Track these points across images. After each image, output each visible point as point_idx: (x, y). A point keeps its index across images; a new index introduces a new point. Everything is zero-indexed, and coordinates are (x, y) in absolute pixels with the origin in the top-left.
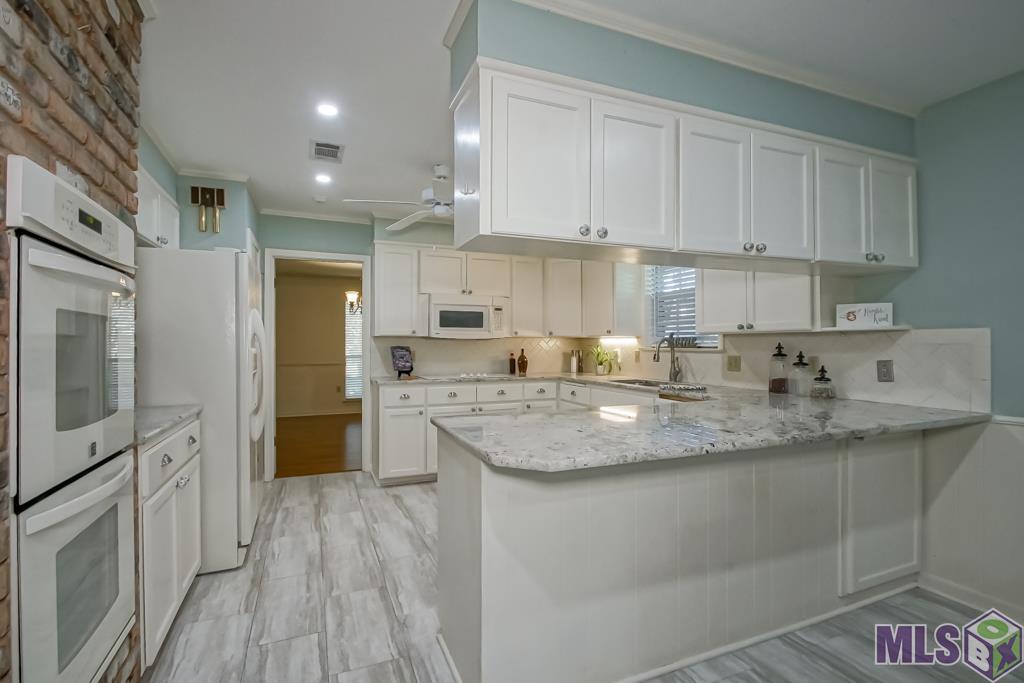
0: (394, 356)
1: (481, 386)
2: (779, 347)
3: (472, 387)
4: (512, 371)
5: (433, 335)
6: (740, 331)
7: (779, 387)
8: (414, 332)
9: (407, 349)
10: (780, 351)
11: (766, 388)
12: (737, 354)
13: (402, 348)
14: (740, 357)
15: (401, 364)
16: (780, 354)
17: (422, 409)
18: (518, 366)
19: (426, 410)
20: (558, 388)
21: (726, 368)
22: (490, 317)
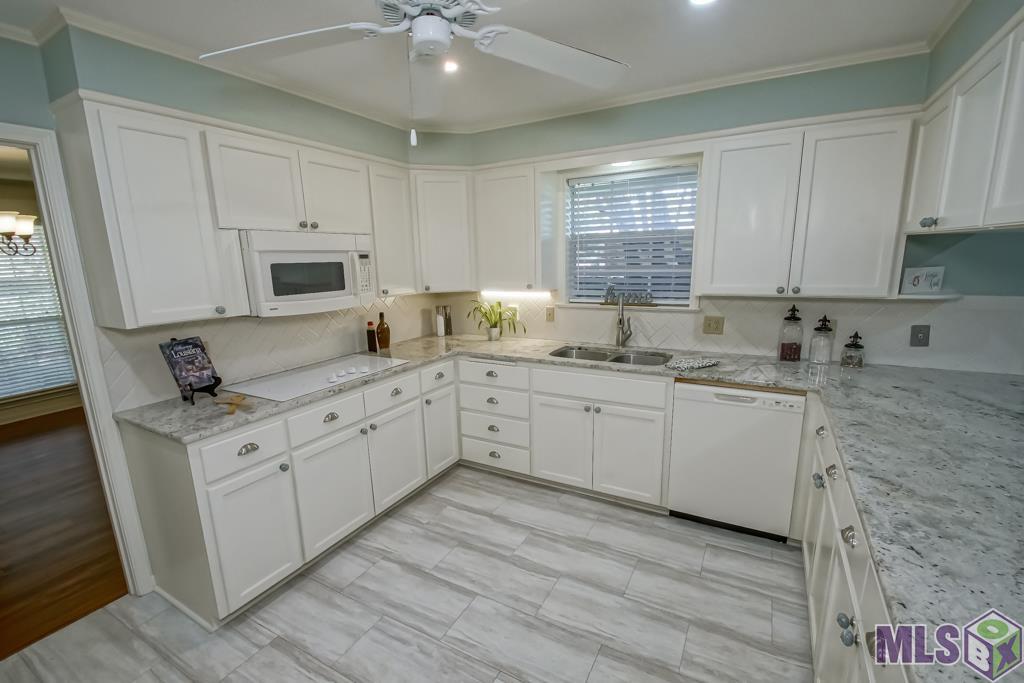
0: (172, 364)
1: (369, 390)
2: (794, 310)
3: (356, 395)
4: (372, 349)
5: (266, 313)
6: (780, 295)
7: (790, 353)
8: (220, 310)
9: (196, 343)
10: (793, 314)
11: (775, 354)
12: (721, 316)
13: (185, 343)
14: (723, 319)
15: (192, 377)
16: (793, 317)
17: (284, 460)
18: (377, 339)
19: (291, 457)
20: (456, 366)
21: (701, 330)
22: (354, 272)
